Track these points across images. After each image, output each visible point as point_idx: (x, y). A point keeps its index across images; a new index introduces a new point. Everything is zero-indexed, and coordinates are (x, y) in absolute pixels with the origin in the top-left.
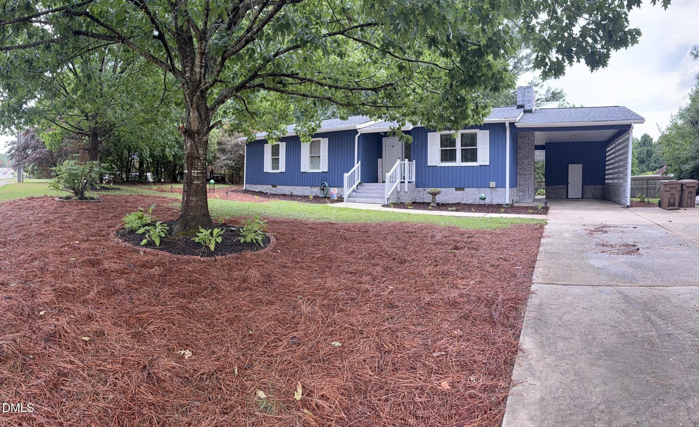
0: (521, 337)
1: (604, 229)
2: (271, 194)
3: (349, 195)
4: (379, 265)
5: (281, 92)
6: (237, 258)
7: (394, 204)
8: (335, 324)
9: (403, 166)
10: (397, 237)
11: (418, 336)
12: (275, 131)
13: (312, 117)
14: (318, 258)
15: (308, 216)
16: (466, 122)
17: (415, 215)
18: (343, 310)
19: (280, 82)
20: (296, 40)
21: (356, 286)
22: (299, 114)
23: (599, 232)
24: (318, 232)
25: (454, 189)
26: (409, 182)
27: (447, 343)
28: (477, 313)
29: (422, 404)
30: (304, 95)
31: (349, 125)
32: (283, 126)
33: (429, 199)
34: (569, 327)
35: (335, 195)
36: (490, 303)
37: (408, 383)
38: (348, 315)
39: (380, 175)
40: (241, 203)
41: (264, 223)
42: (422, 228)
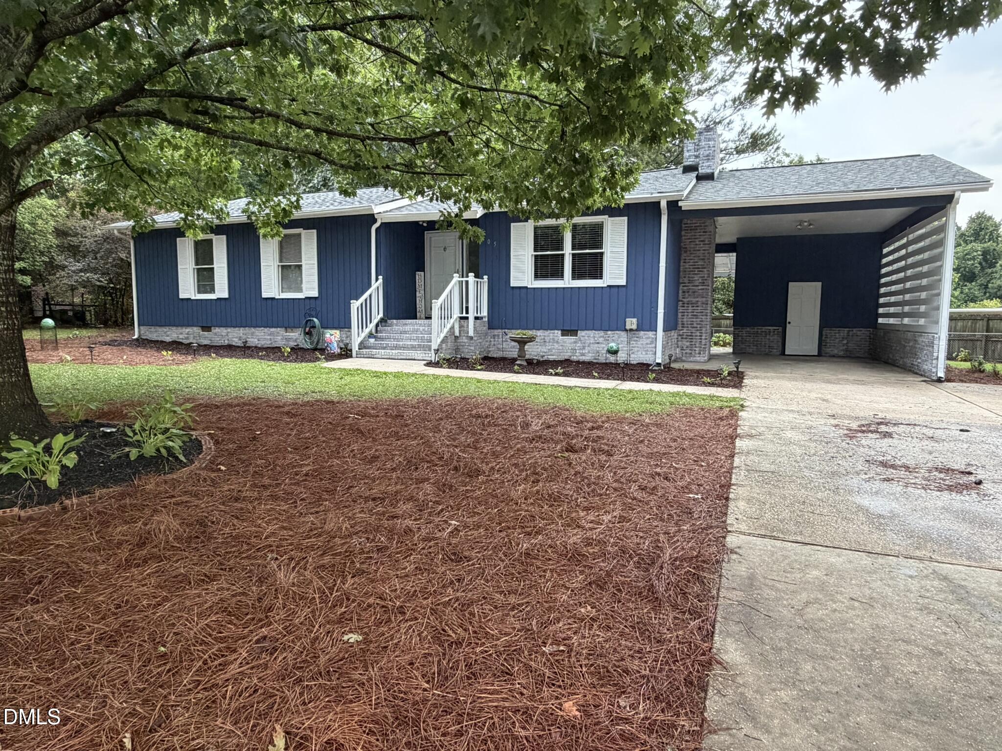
0: (716, 638)
1: (883, 428)
2: (199, 345)
3: (361, 343)
4: (428, 479)
5: (208, 133)
6: (123, 496)
7: (448, 360)
8: (348, 599)
9: (464, 288)
10: (459, 425)
11: (512, 613)
12: (201, 212)
13: (282, 187)
14: (307, 475)
15: (282, 389)
16: (590, 202)
17: (489, 382)
18: (364, 572)
19: (205, 113)
20: (236, 30)
21: (386, 523)
22: (253, 179)
23: (870, 435)
24: (305, 422)
25: (560, 332)
26: (476, 318)
27: (569, 629)
28: (623, 579)
29: (528, 741)
30: (260, 143)
31: (357, 204)
32: (218, 203)
33: (512, 350)
34: (824, 634)
35: (335, 345)
36: (648, 562)
37: (497, 700)
38: (372, 581)
39: (420, 305)
40: (127, 370)
41: (186, 410)
42: (504, 409)
